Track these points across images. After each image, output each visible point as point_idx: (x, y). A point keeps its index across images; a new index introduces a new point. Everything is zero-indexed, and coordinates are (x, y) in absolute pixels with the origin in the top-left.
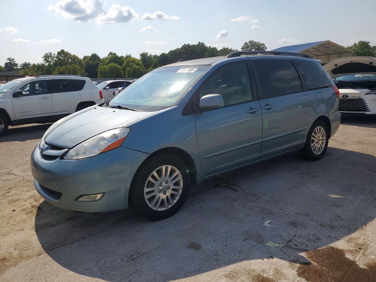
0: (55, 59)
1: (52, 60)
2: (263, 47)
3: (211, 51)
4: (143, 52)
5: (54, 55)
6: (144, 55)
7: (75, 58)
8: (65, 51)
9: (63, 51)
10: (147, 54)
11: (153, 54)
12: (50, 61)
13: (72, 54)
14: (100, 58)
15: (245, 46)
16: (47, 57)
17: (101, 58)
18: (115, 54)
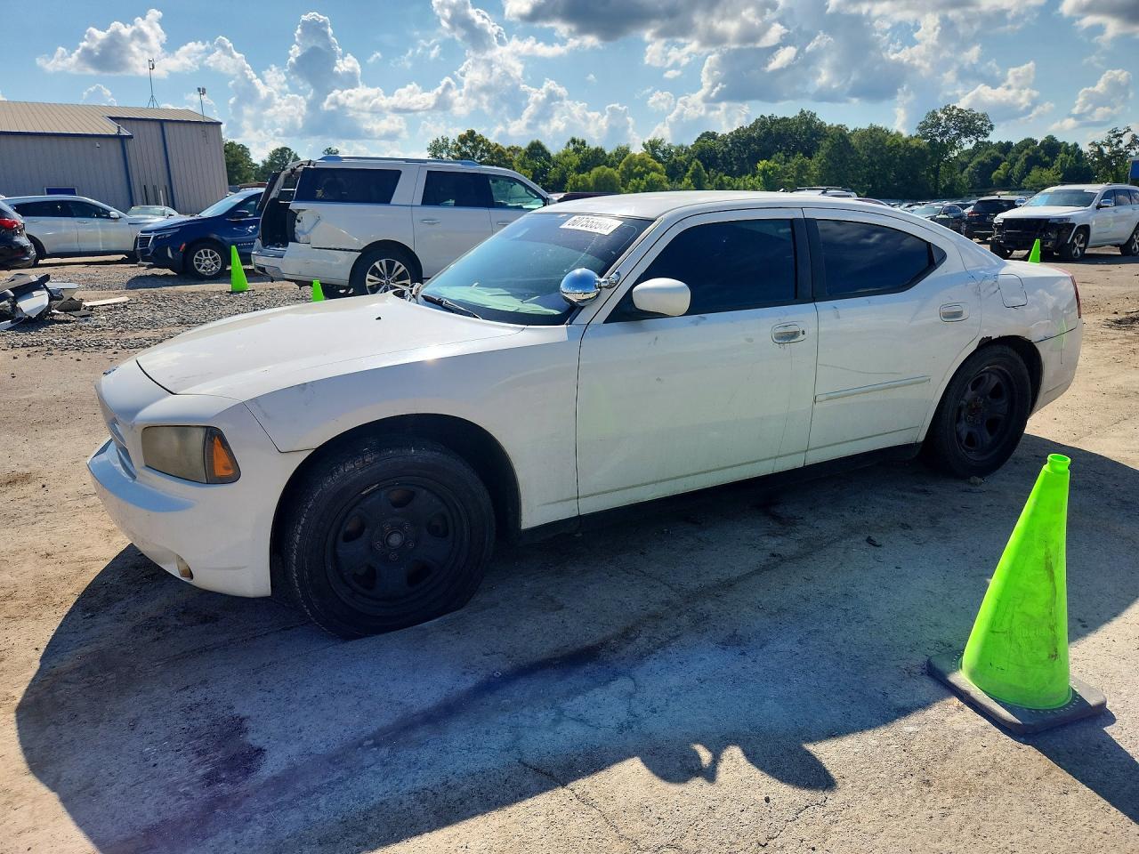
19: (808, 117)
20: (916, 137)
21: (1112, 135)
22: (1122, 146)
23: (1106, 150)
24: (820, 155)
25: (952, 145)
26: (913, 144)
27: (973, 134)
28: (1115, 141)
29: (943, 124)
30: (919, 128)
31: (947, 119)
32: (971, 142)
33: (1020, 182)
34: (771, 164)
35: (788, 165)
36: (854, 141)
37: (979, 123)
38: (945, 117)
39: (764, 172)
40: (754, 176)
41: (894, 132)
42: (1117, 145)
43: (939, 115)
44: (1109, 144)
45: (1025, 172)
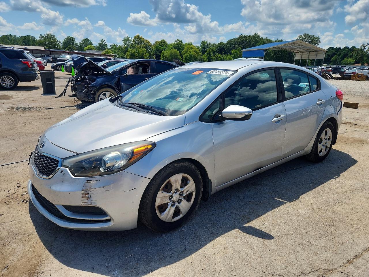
0: (132, 42)
1: (129, 43)
4: (203, 41)
5: (131, 39)
6: (204, 43)
7: (148, 42)
8: (140, 36)
9: (138, 36)
10: (207, 42)
11: (212, 43)
12: (127, 44)
13: (145, 39)
14: (167, 44)
16: (126, 40)
33: (340, 62)
45: (343, 58)
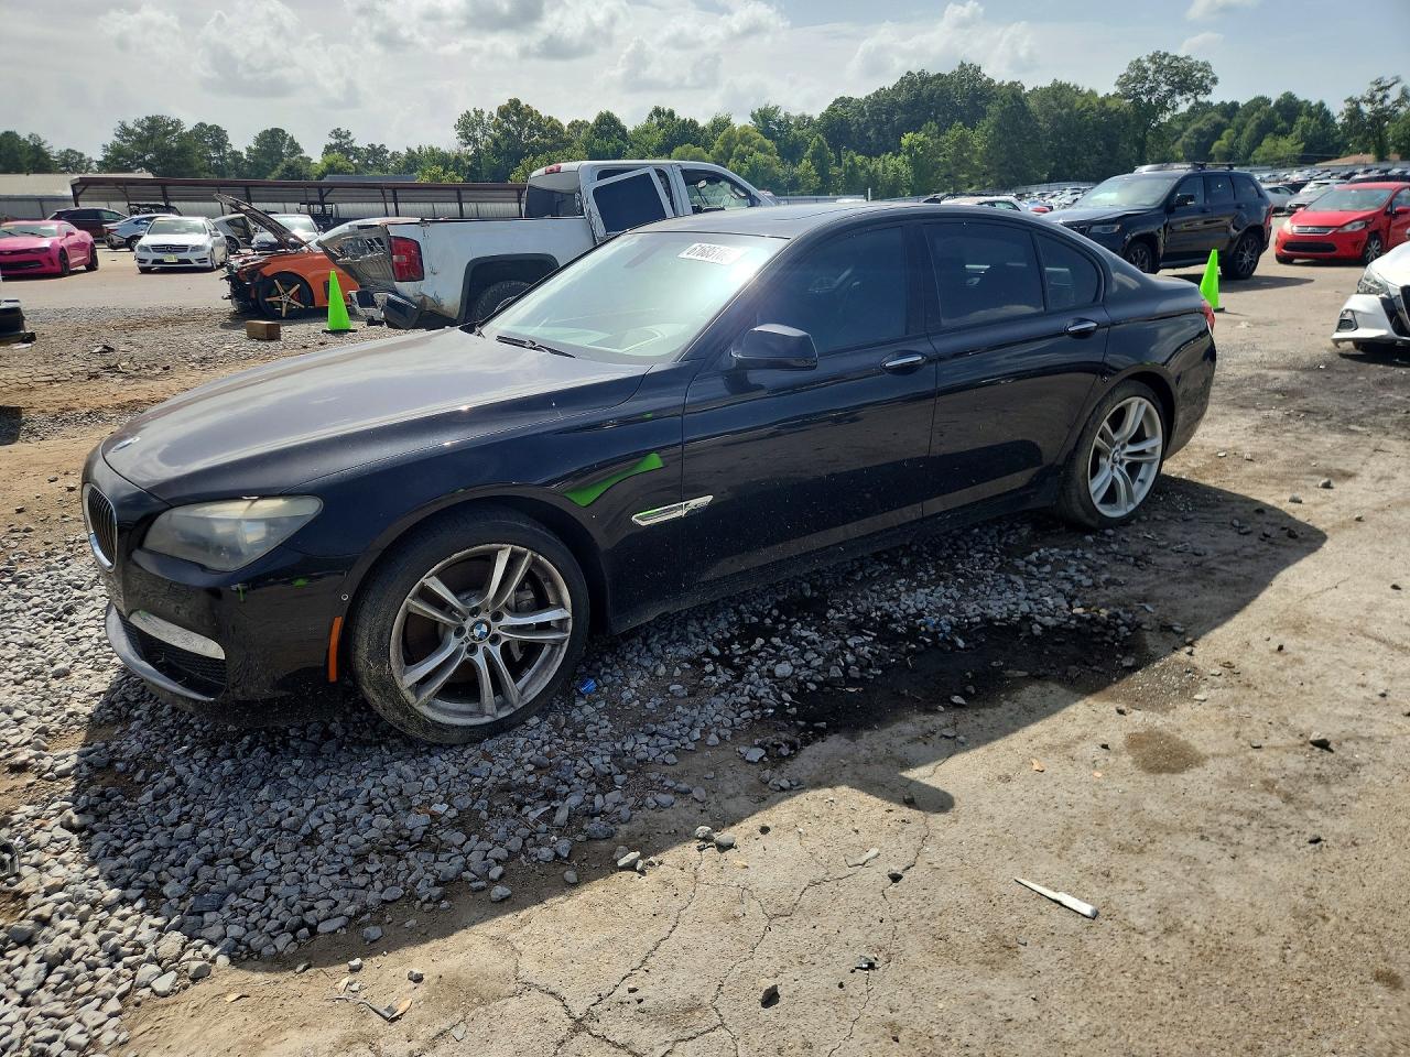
0: (493, 132)
1: (484, 134)
2: (1203, 77)
3: (1010, 96)
4: (762, 107)
5: (491, 117)
6: (764, 117)
7: (553, 128)
8: (523, 103)
9: (515, 103)
10: (775, 111)
11: (796, 113)
12: (476, 141)
13: (544, 114)
14: (624, 130)
15: (1133, 74)
16: (467, 126)
17: (630, 128)
18: (671, 114)
19: (971, 71)
20: (1115, 95)
21: (1375, 88)
22: (1388, 102)
23: (1366, 109)
24: (986, 124)
25: (1162, 106)
26: (1112, 105)
27: (1191, 91)
28: (1379, 95)
29: (1151, 77)
30: (1117, 84)
31: (1156, 72)
32: (1187, 100)
33: (1249, 154)
34: (920, 136)
35: (943, 138)
36: (1032, 104)
37: (1199, 75)
38: (1153, 67)
39: (911, 148)
40: (897, 155)
41: (1086, 90)
42: (1382, 101)
43: (1146, 64)
44: (1371, 101)
45: (1256, 142)
